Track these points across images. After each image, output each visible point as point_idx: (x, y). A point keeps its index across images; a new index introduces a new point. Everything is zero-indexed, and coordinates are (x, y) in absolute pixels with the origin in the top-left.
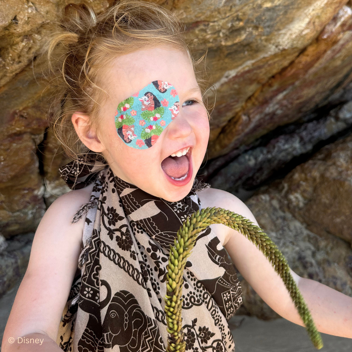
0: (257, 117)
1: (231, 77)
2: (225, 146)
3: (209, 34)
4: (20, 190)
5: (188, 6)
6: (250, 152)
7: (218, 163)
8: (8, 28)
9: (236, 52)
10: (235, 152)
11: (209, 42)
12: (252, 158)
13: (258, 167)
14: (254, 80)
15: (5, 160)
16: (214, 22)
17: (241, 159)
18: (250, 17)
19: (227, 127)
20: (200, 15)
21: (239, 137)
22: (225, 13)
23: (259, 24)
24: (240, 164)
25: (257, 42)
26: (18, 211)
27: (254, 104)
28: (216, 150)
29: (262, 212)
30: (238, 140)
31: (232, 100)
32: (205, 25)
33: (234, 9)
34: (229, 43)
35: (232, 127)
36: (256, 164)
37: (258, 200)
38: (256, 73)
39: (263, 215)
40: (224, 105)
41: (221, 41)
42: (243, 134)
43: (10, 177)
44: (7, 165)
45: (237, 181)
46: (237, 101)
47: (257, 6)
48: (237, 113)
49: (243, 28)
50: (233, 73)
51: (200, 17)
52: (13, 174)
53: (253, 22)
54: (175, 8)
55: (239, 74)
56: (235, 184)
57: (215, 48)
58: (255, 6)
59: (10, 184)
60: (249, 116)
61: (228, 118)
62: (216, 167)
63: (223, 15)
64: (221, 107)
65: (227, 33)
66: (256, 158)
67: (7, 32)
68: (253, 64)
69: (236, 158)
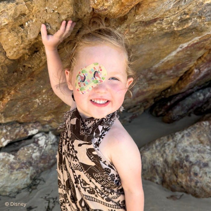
0: (206, 70)
1: (184, 47)
2: (182, 88)
3: (164, 25)
4: (61, 113)
5: (146, 12)
6: (201, 91)
7: (178, 98)
8: (38, 38)
9: (186, 33)
10: (190, 91)
11: (165, 29)
12: (201, 95)
13: (206, 101)
14: (202, 48)
15: (51, 100)
16: (167, 17)
17: (194, 95)
18: (194, 11)
19: (184, 76)
20: (156, 15)
21: (192, 82)
22: (175, 12)
23: (202, 15)
24: (193, 98)
25: (201, 26)
26: (61, 123)
27: (203, 62)
28: (175, 91)
29: (202, 133)
30: (191, 84)
31: (186, 61)
32: (161, 20)
33: (181, 9)
34: (180, 29)
35: (187, 76)
36: (204, 99)
37: (200, 125)
38: (203, 44)
39: (202, 135)
40: (180, 64)
41: (174, 28)
42: (195, 81)
43: (55, 108)
44: (52, 102)
45: (190, 109)
46: (190, 61)
47: (199, 3)
48: (191, 68)
49: (189, 19)
50: (185, 45)
51: (155, 17)
52: (56, 106)
53: (196, 14)
54: (137, 15)
55: (190, 45)
56: (188, 111)
57: (170, 32)
58: (197, 4)
59: (55, 111)
60: (199, 69)
61: (184, 71)
62: (176, 100)
63: (173, 13)
64: (178, 65)
65: (178, 23)
66: (204, 95)
67: (37, 40)
68: (200, 39)
69: (190, 94)
